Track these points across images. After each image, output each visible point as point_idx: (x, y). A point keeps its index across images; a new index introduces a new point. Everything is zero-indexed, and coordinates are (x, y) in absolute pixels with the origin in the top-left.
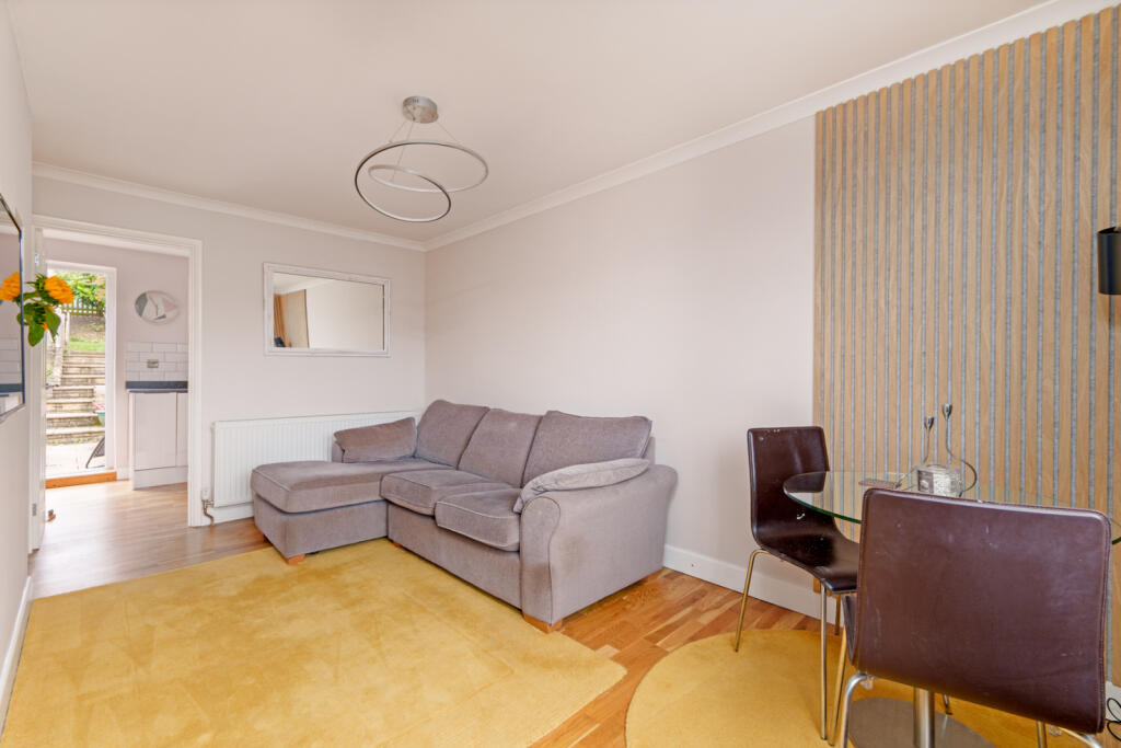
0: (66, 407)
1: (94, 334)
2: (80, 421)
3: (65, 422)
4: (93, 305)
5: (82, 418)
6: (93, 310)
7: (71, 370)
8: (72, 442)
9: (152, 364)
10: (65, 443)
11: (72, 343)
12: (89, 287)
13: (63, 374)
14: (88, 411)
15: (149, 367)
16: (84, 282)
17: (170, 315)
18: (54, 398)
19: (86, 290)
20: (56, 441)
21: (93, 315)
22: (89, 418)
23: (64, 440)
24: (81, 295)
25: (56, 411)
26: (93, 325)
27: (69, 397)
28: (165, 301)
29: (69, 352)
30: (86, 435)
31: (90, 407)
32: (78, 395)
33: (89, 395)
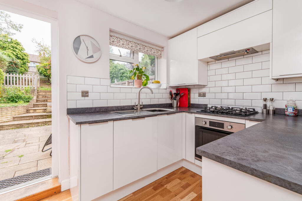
0: (37, 111)
1: (47, 86)
2: (42, 117)
3: (37, 117)
4: (47, 77)
5: (43, 115)
6: (47, 79)
7: (40, 97)
8: (39, 126)
9: (85, 94)
10: (37, 126)
11: (41, 88)
12: (46, 71)
13: (37, 98)
14: (45, 112)
15: (83, 96)
16: (44, 70)
17: (96, 56)
18: (34, 107)
19: (45, 72)
20: (33, 125)
21: (47, 80)
22: (45, 115)
23: (36, 125)
24: (44, 74)
25: (34, 112)
26: (47, 83)
27: (39, 107)
28: (93, 45)
29: (39, 90)
30: (44, 123)
31: (45, 111)
32: (42, 106)
33: (45, 106)
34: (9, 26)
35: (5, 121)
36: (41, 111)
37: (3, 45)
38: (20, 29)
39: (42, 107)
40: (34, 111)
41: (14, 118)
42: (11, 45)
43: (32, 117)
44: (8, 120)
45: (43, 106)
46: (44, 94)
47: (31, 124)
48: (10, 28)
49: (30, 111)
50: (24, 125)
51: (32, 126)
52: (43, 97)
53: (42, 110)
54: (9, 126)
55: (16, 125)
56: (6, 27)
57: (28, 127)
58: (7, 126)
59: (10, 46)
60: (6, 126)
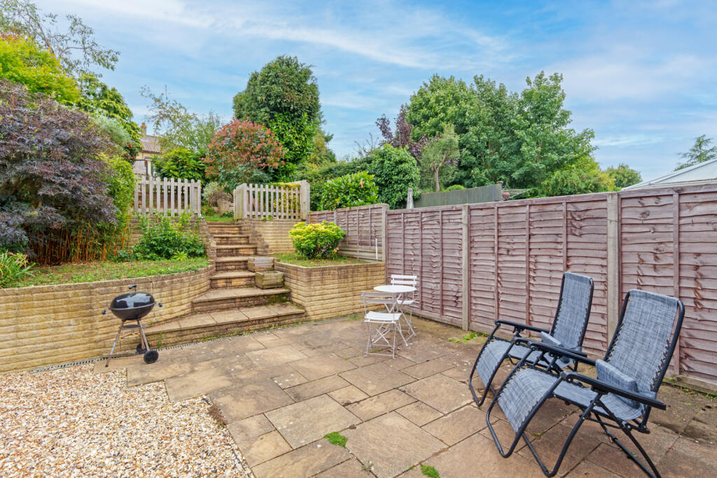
0: (235, 283)
10: (259, 330)
14: (252, 286)
18: (217, 271)
25: (230, 287)
27: (227, 270)
30: (275, 319)
31: (253, 282)
32: (234, 267)
33: (242, 267)
34: (88, 57)
35: (177, 314)
36: (242, 282)
37: (86, 105)
38: (113, 63)
39: (235, 269)
40: (226, 282)
41: (193, 304)
42: (105, 104)
43: (235, 302)
44: (182, 310)
45: (237, 267)
46: (217, 231)
47: (246, 324)
48: (91, 60)
49: (218, 281)
50: (229, 326)
51: (249, 330)
52: (223, 242)
53: (244, 279)
54: (198, 331)
55: (213, 328)
56: (82, 59)
57: (240, 334)
58: (193, 331)
59: (102, 105)
60: (189, 332)
